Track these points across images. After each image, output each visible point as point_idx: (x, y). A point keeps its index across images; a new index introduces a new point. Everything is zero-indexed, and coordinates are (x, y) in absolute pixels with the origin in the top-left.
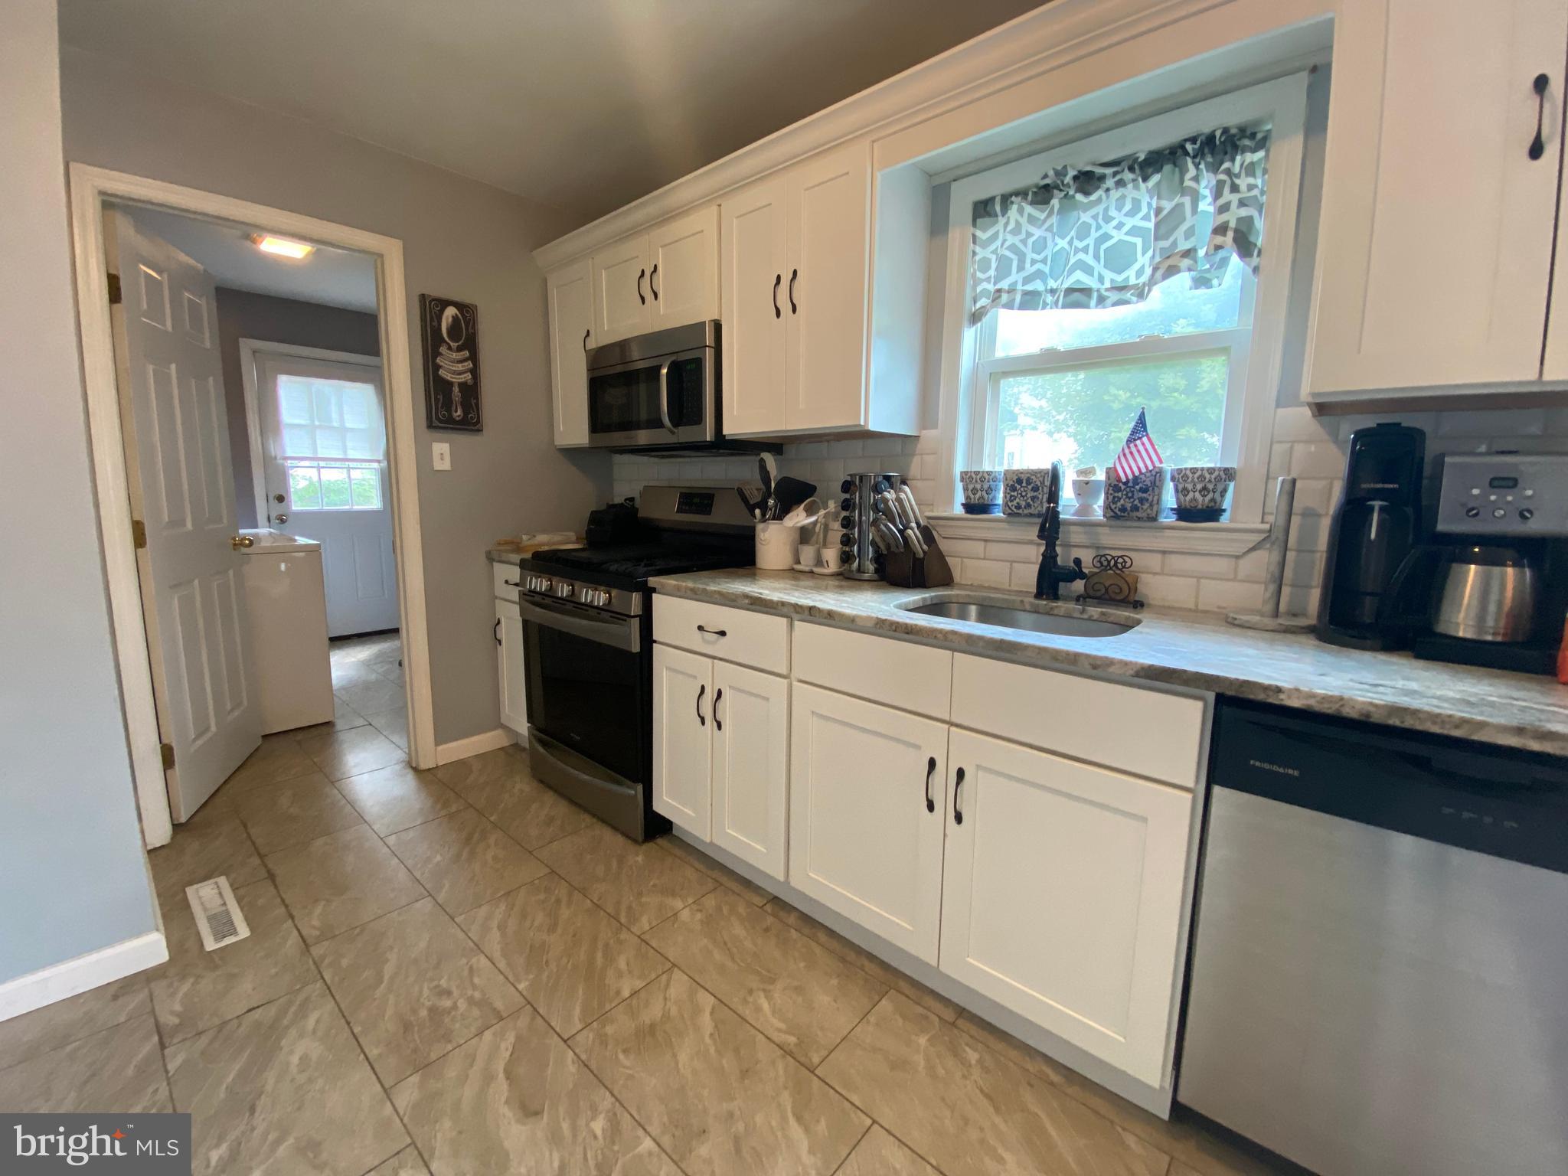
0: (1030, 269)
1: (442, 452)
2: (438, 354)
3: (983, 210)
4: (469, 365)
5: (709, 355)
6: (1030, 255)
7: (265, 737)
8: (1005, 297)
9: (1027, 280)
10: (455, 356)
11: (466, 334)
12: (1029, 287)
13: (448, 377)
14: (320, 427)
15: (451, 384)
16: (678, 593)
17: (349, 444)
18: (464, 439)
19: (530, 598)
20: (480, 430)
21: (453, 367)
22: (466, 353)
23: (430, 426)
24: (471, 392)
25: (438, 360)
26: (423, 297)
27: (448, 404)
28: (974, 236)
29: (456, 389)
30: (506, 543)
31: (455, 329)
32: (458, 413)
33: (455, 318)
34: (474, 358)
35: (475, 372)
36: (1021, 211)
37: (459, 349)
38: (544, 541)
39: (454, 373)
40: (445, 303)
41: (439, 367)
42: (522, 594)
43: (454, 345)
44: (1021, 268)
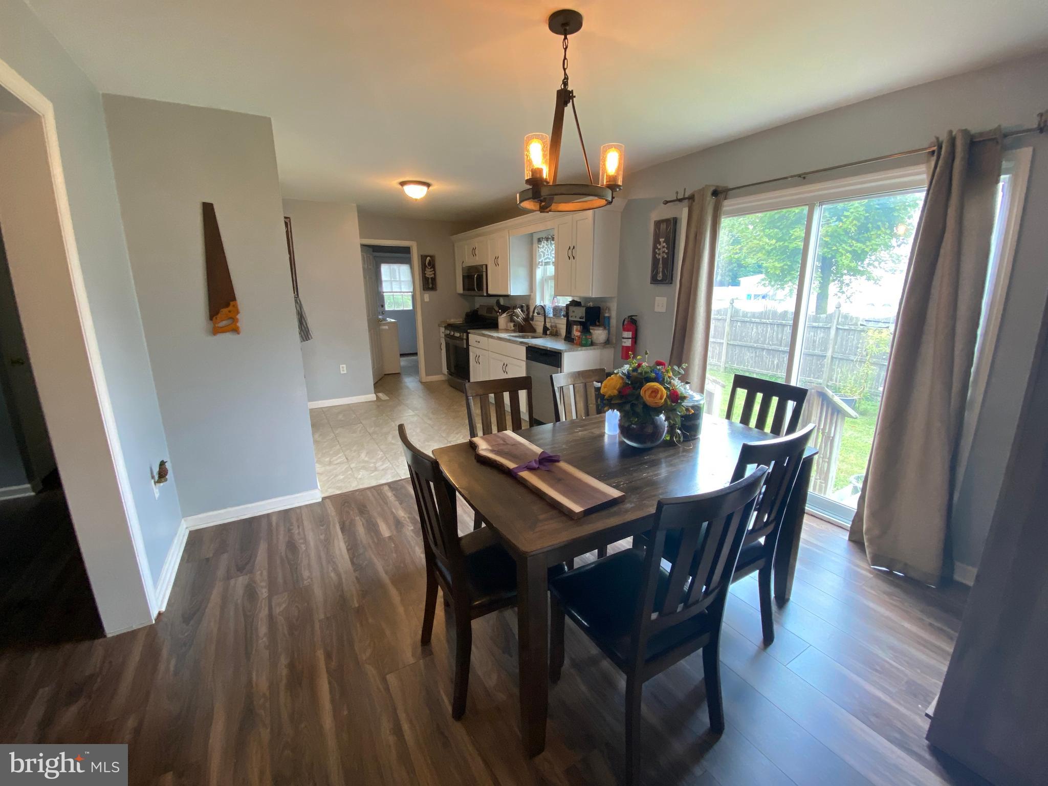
0: (546, 257)
1: (427, 297)
2: (425, 270)
3: (539, 240)
4: (433, 272)
5: (484, 274)
6: (546, 253)
7: (385, 375)
8: (540, 263)
9: (545, 260)
10: (430, 270)
11: (432, 265)
12: (546, 261)
13: (428, 276)
14: (394, 281)
15: (429, 278)
16: (475, 334)
17: (403, 287)
18: (432, 293)
19: (447, 336)
20: (436, 290)
21: (429, 274)
22: (432, 269)
23: (424, 290)
24: (434, 280)
25: (426, 272)
26: (422, 256)
27: (428, 283)
28: (538, 247)
29: (430, 280)
30: (443, 322)
31: (430, 263)
32: (431, 286)
33: (430, 260)
34: (434, 270)
35: (435, 274)
36: (544, 242)
37: (431, 268)
38: (452, 321)
39: (430, 275)
40: (427, 256)
41: (425, 274)
42: (445, 335)
43: (429, 267)
44: (544, 256)
